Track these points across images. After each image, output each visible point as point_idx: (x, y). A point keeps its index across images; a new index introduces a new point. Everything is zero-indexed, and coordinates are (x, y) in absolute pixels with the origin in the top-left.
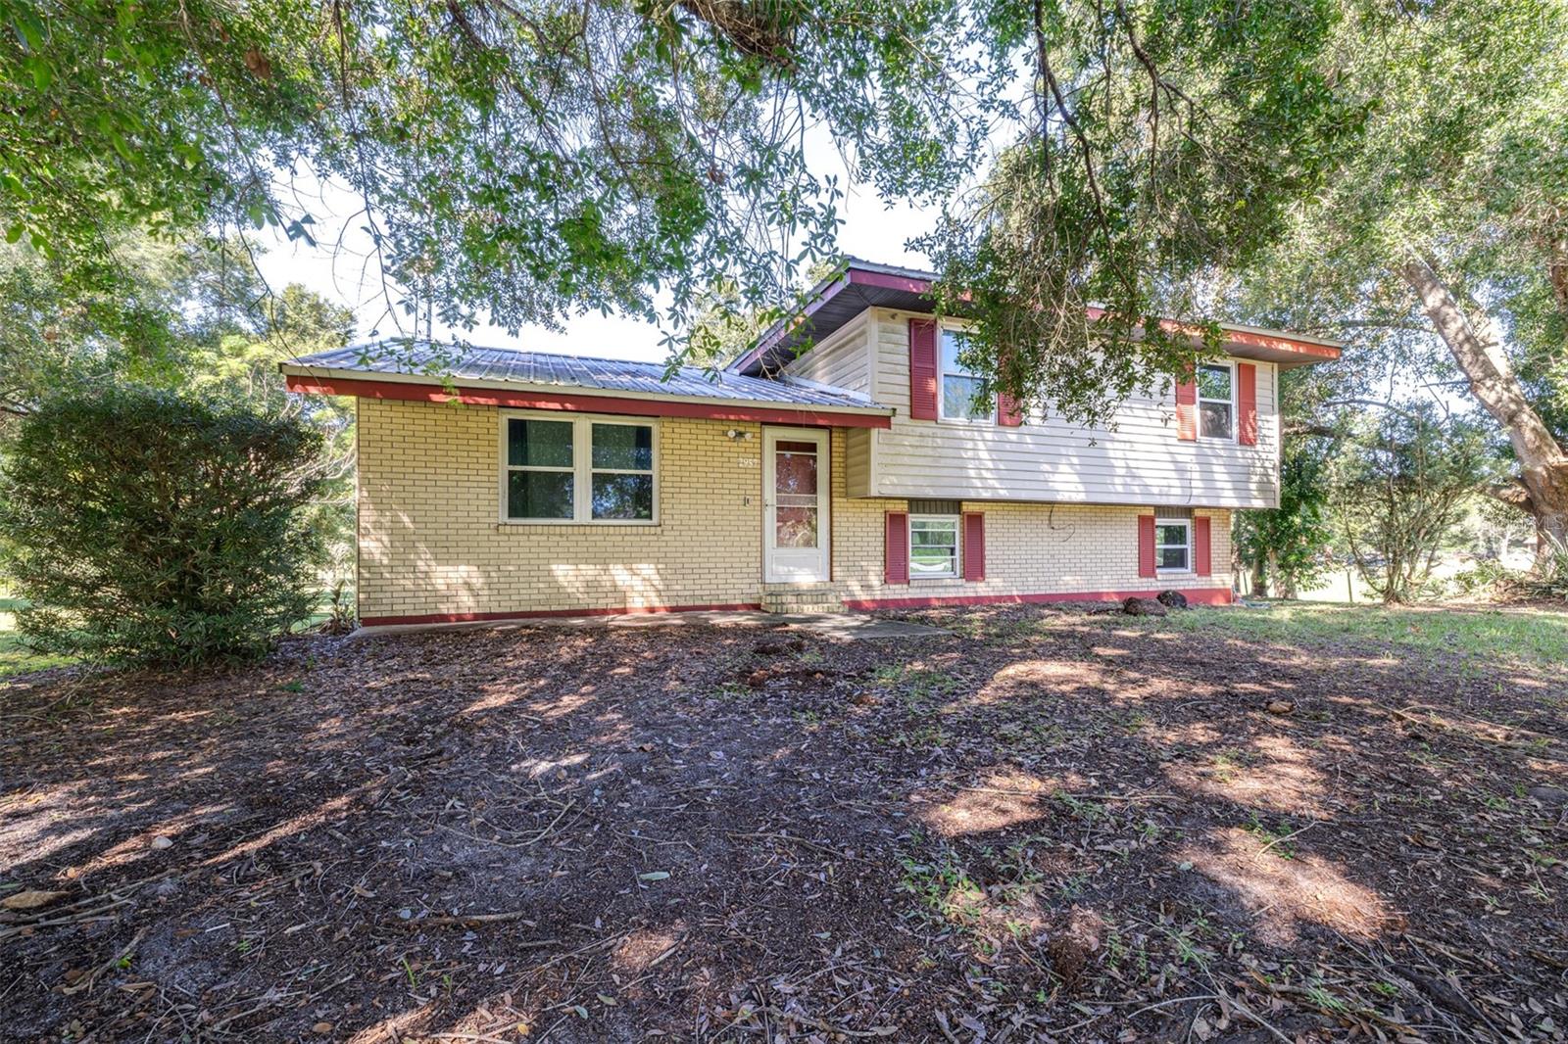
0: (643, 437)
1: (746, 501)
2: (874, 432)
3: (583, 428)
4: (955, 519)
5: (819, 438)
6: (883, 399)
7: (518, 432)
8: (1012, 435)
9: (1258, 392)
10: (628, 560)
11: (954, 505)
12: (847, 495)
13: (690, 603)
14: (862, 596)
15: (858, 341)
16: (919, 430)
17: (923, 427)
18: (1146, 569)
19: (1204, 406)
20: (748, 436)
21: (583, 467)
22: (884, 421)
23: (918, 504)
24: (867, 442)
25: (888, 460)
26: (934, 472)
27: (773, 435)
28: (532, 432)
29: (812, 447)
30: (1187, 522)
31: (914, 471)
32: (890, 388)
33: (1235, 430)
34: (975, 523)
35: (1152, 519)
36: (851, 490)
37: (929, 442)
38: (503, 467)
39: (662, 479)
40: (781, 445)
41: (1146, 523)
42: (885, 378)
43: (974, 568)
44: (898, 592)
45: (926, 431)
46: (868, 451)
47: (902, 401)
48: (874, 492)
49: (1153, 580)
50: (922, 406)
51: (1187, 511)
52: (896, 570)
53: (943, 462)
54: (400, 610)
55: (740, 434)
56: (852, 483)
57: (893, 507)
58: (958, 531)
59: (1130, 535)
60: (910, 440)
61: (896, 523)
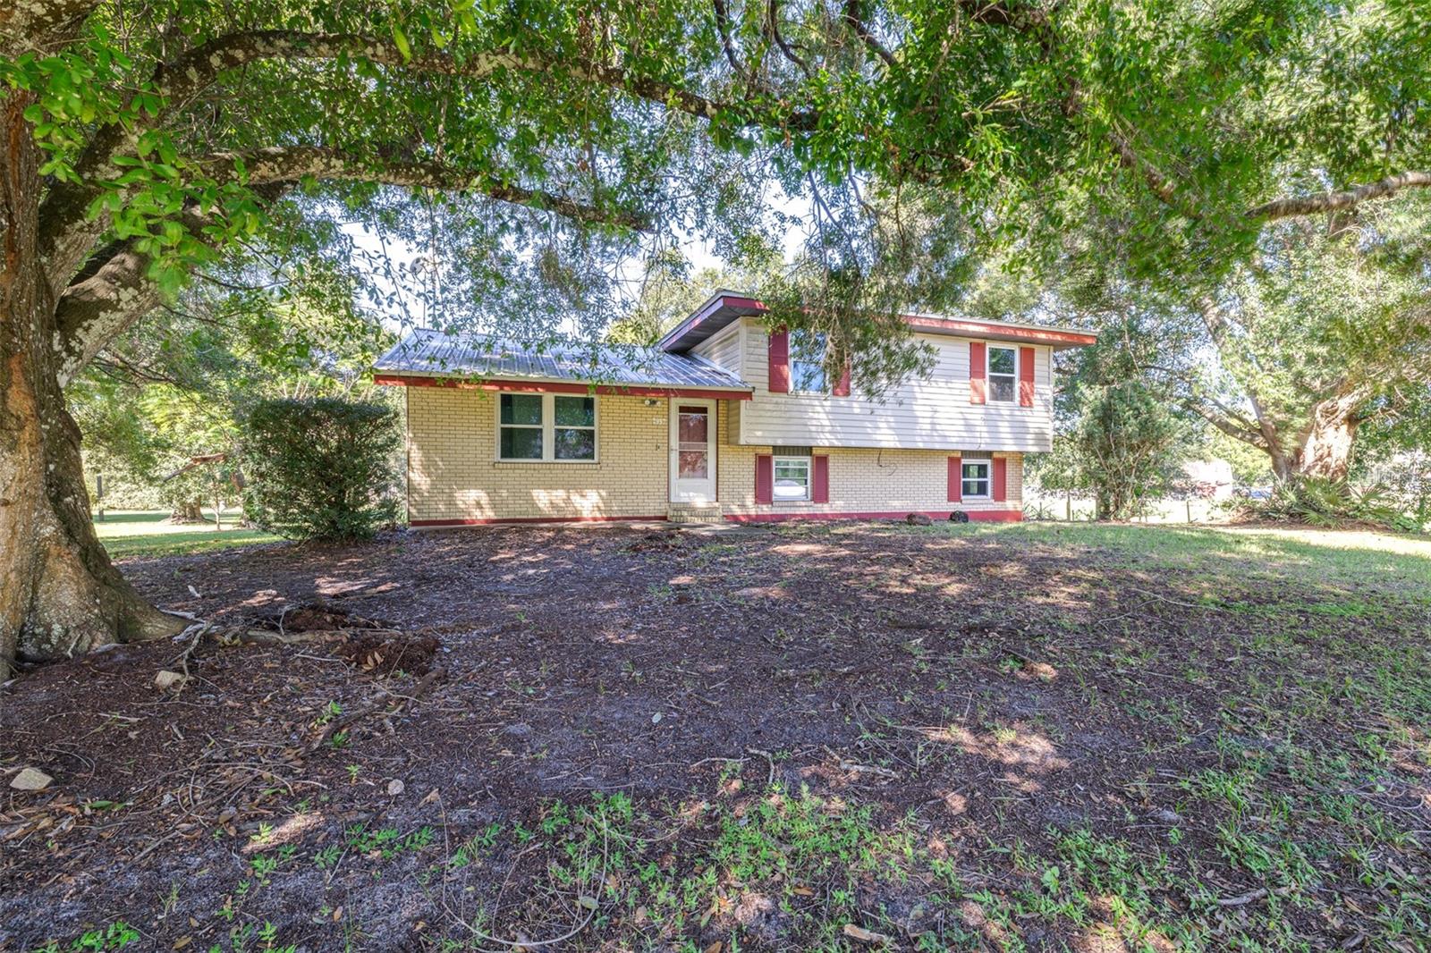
0: (588, 404)
1: (658, 447)
2: (743, 402)
3: (549, 399)
4: (808, 459)
5: (709, 403)
6: (748, 379)
7: (507, 401)
8: (842, 401)
9: (1036, 367)
10: (579, 487)
11: (807, 450)
12: (728, 443)
13: (620, 515)
14: (738, 511)
15: (735, 338)
16: (775, 400)
17: (779, 398)
18: (953, 497)
19: (993, 379)
20: (659, 404)
21: (549, 425)
22: (748, 395)
23: (779, 450)
24: (739, 408)
25: (753, 420)
26: (785, 428)
27: (677, 402)
28: (515, 402)
29: (704, 410)
30: (988, 462)
31: (772, 427)
32: (754, 372)
33: (1017, 396)
34: (821, 462)
35: (959, 460)
36: (731, 440)
37: (783, 407)
38: (498, 425)
39: (601, 433)
40: (682, 409)
41: (953, 462)
42: (750, 365)
43: (820, 494)
44: (766, 510)
45: (779, 400)
46: (739, 415)
47: (761, 380)
48: (742, 442)
49: (959, 503)
50: (777, 384)
51: (989, 454)
52: (763, 494)
53: (792, 421)
54: (434, 516)
55: (653, 403)
56: (729, 436)
57: (760, 451)
58: (809, 468)
59: (941, 471)
60: (768, 407)
61: (763, 463)
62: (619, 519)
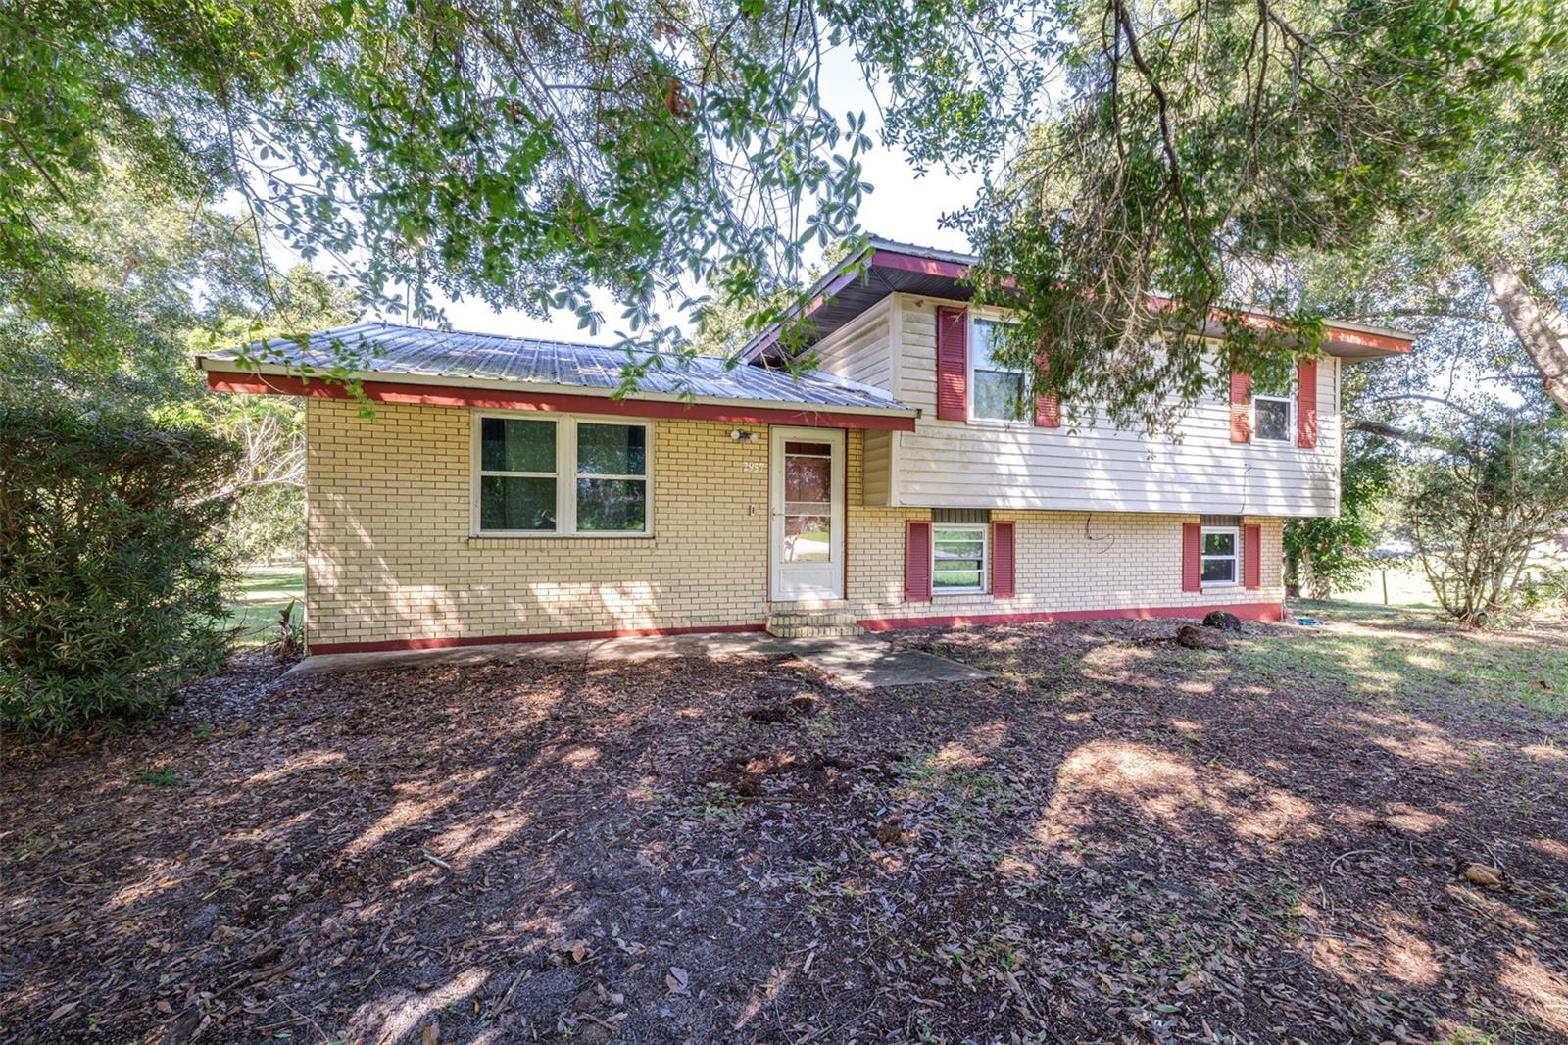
0: (636, 437)
1: (750, 510)
2: (896, 435)
3: (567, 427)
4: (983, 528)
5: (833, 438)
6: (904, 397)
7: (493, 431)
8: (1048, 436)
9: (1319, 389)
10: (618, 578)
11: (983, 515)
12: (864, 503)
13: (688, 625)
14: (875, 614)
15: (878, 331)
16: (945, 432)
17: (950, 429)
18: (1190, 584)
19: (1260, 404)
20: (754, 437)
21: (568, 474)
22: (908, 424)
23: (941, 514)
24: (888, 445)
25: (910, 466)
26: (961, 479)
27: (782, 435)
28: (510, 432)
29: (826, 449)
30: (1234, 531)
31: (940, 478)
32: (913, 385)
33: (1293, 431)
34: (1004, 532)
35: (1198, 528)
36: (869, 497)
37: (958, 445)
38: (476, 472)
39: (657, 486)
40: (791, 447)
41: (1190, 530)
42: (907, 373)
43: (1003, 582)
44: (916, 610)
45: (953, 433)
46: (888, 456)
47: (925, 399)
48: (895, 502)
49: (1197, 594)
50: (949, 407)
51: (1236, 520)
52: (917, 584)
53: (973, 468)
54: (354, 636)
55: (745, 436)
56: (869, 488)
57: (912, 516)
58: (985, 542)
59: (1172, 545)
60: (937, 444)
61: (917, 533)
62: (684, 631)
